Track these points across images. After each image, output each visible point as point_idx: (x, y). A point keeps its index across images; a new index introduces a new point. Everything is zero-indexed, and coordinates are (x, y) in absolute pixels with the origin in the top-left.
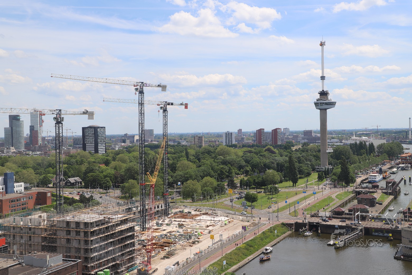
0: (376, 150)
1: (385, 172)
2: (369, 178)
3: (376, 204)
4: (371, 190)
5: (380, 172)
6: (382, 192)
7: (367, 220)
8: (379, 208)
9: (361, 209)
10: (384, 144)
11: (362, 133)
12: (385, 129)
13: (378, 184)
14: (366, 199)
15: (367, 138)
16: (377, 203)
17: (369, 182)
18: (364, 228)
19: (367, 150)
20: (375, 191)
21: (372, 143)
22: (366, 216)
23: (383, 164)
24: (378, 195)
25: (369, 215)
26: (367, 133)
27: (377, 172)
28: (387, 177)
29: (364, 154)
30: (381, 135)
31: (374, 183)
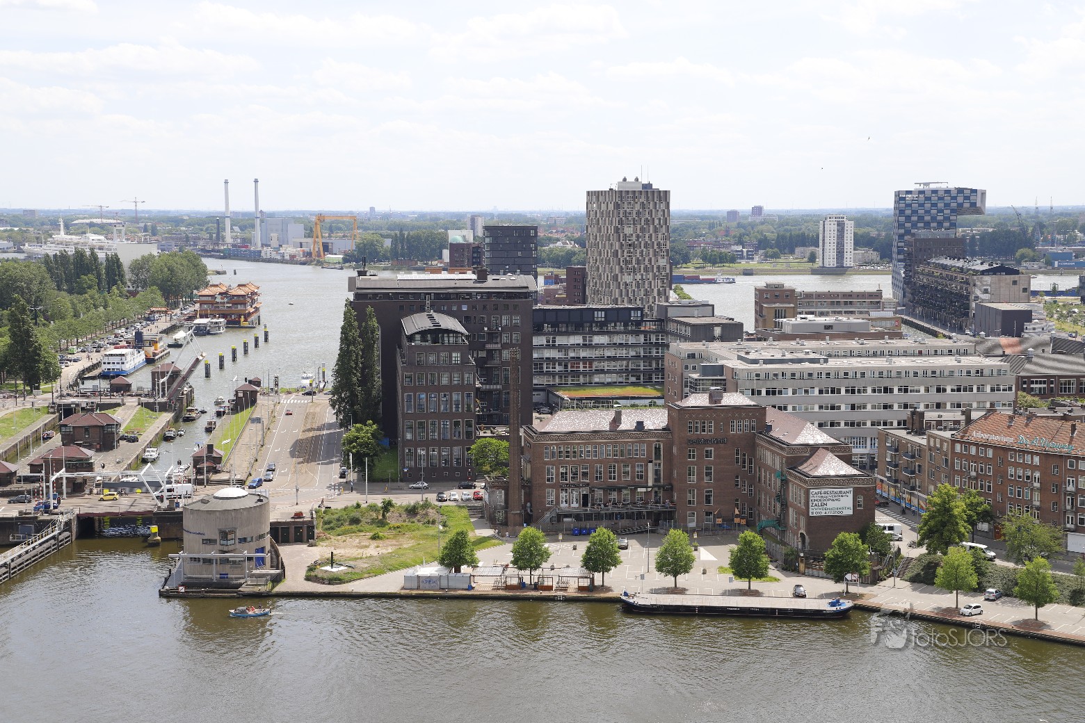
0: (128, 275)
1: (153, 343)
2: (104, 363)
3: (118, 442)
4: (106, 400)
5: (138, 342)
6: (139, 405)
7: (87, 491)
8: (126, 452)
9: (69, 461)
10: (152, 257)
11: (88, 221)
12: (159, 212)
13: (129, 380)
14: (87, 429)
15: (102, 237)
16: (123, 438)
17: (104, 376)
18: (76, 519)
19: (99, 276)
20: (119, 401)
21: (116, 255)
22: (85, 480)
23: (148, 319)
24: (126, 415)
25: (95, 477)
26: (105, 221)
27: (127, 342)
28: (157, 357)
29: (90, 287)
30: (145, 230)
31: (118, 376)
